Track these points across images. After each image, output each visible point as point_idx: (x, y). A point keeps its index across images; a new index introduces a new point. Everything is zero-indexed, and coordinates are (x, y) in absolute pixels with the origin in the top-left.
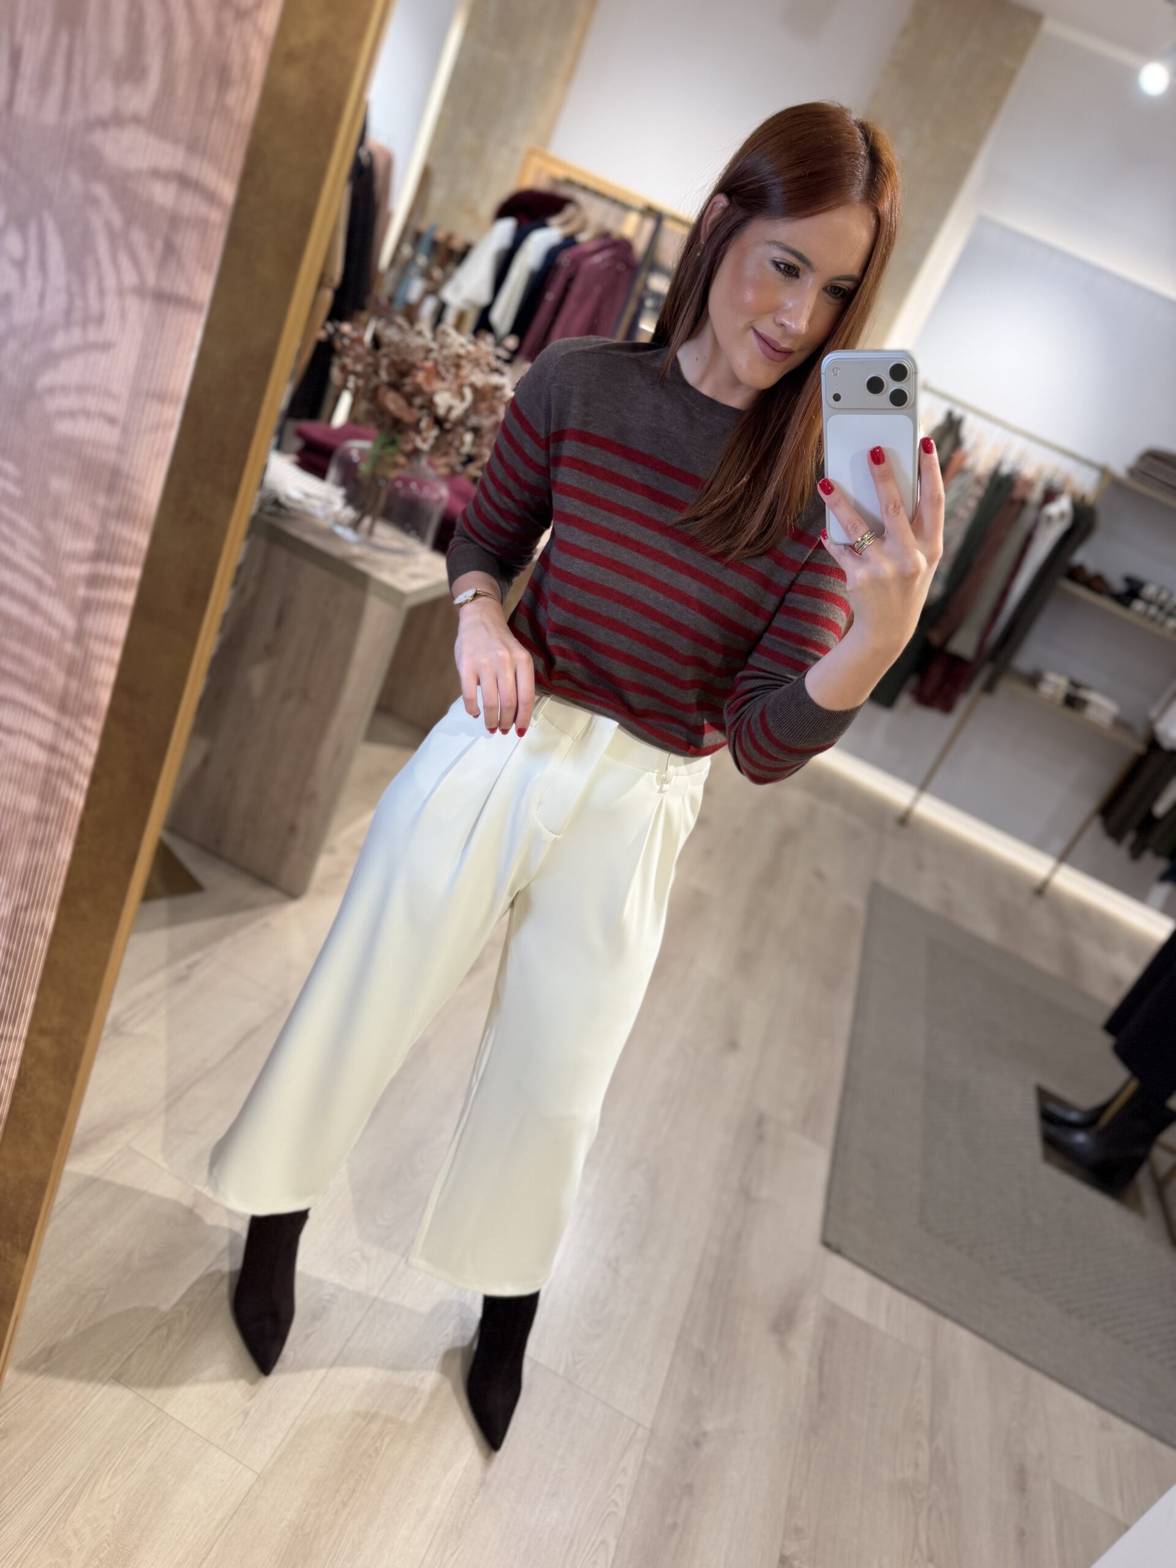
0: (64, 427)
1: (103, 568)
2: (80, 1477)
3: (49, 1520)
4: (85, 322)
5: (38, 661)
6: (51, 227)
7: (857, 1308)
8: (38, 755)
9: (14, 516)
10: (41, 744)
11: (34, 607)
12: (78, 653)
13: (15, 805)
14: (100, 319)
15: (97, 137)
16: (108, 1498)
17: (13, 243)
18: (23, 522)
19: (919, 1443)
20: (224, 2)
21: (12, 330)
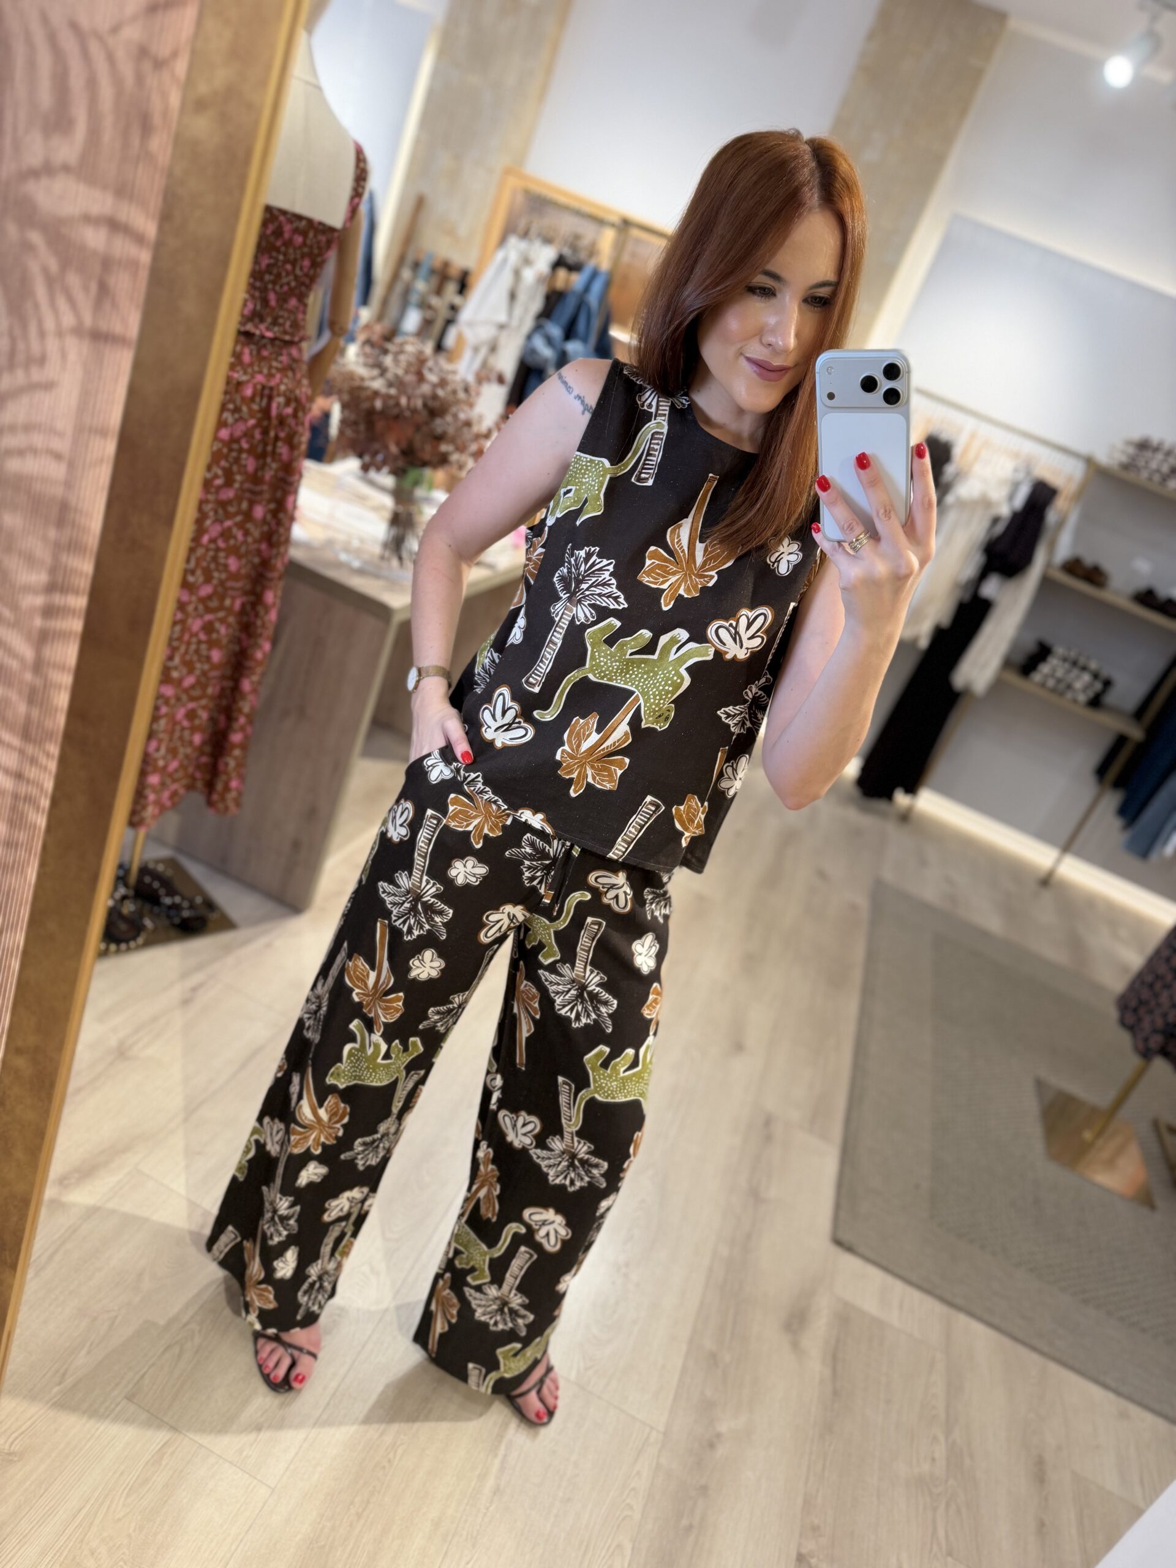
0: (14, 465)
1: (58, 599)
2: (95, 1497)
3: (65, 1541)
4: (29, 363)
7: (870, 1306)
10: (7, 772)
12: (39, 682)
14: (42, 360)
15: (30, 187)
16: (124, 1517)
19: (935, 1439)
20: (143, 52)
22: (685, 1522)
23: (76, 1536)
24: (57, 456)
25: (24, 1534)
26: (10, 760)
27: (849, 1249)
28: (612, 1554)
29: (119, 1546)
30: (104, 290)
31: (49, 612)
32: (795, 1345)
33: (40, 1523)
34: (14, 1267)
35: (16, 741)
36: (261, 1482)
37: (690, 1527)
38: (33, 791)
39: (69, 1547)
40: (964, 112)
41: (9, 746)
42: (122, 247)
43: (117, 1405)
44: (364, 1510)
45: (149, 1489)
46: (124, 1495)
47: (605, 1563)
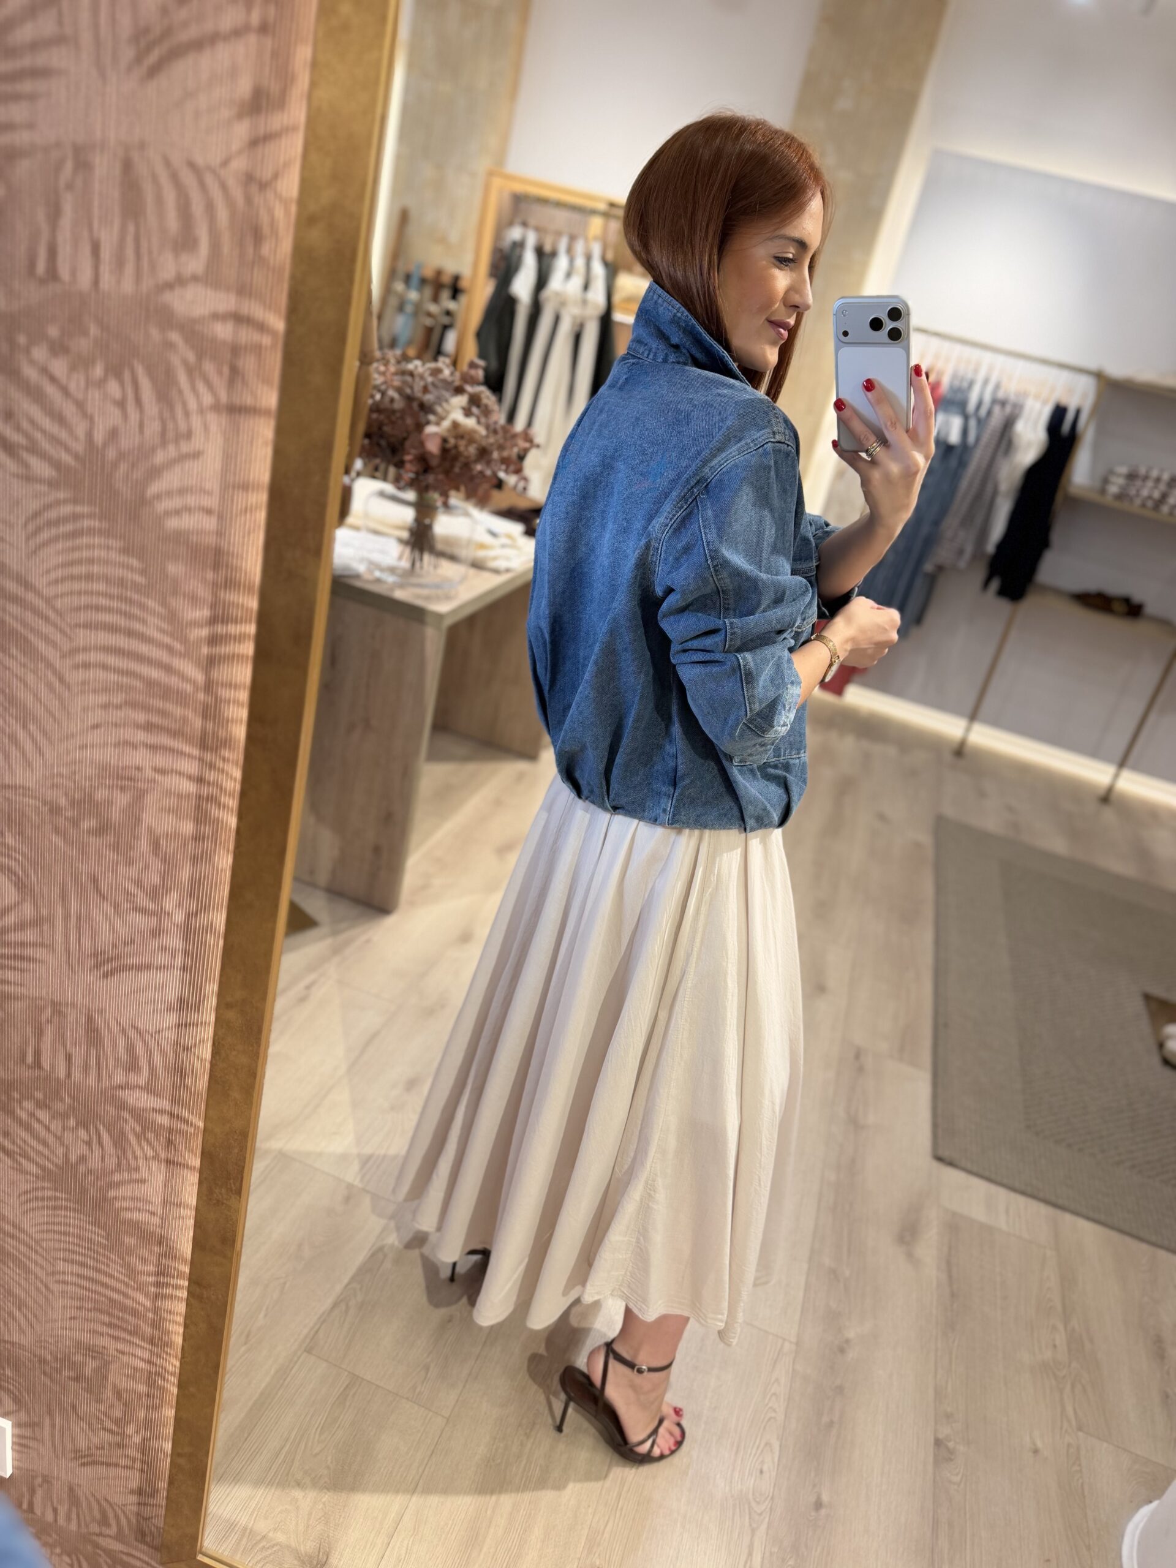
0: (173, 523)
1: (220, 629)
2: (293, 1437)
4: (178, 438)
5: (178, 711)
6: (140, 371)
7: (978, 1213)
8: (189, 787)
9: (144, 600)
10: (190, 778)
11: (168, 669)
12: (210, 700)
13: (175, 831)
14: (189, 435)
15: (167, 297)
16: (321, 1451)
17: (113, 388)
18: (150, 603)
19: (1054, 1327)
20: (249, 179)
21: (121, 456)
22: (825, 1419)
23: (282, 1471)
24: (209, 512)
26: (191, 767)
27: (951, 1164)
28: (762, 1451)
30: (235, 372)
31: (214, 640)
32: (910, 1255)
33: (248, 1463)
34: (239, 1192)
35: (196, 752)
36: (437, 1413)
37: (831, 1424)
38: (213, 790)
40: (931, 47)
41: (190, 756)
42: (246, 335)
43: (299, 1358)
45: (338, 1427)
46: (318, 1432)
47: (756, 1460)
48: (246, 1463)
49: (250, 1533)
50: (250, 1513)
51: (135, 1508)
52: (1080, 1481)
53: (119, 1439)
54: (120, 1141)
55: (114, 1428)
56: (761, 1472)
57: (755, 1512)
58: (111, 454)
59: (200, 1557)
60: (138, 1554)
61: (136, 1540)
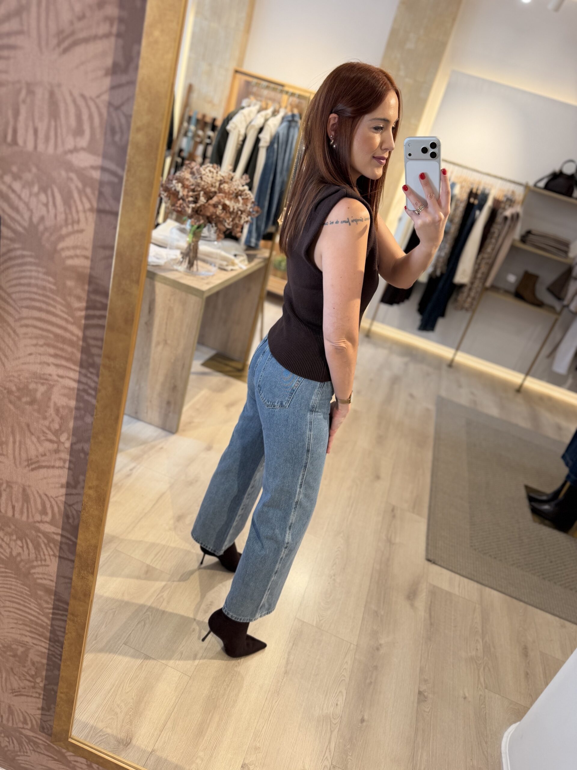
0: (70, 262)
1: (90, 312)
2: (116, 684)
3: (107, 702)
4: (73, 223)
5: (69, 349)
6: (56, 191)
7: (445, 586)
8: (74, 385)
9: (55, 297)
10: (74, 380)
11: (66, 329)
12: (85, 345)
13: (67, 405)
14: (78, 222)
15: (69, 157)
16: (129, 691)
17: (43, 197)
18: (58, 299)
19: (477, 640)
20: (110, 106)
21: (46, 229)
22: (368, 681)
23: (111, 699)
24: (87, 258)
25: (89, 700)
26: (75, 375)
27: (434, 563)
28: (338, 695)
29: (129, 702)
30: (101, 194)
31: (87, 317)
32: (412, 605)
33: (95, 695)
34: (93, 572)
35: (77, 368)
36: (185, 674)
37: (371, 682)
39: (108, 705)
40: (454, 20)
41: (74, 370)
42: (107, 178)
43: (121, 647)
44: (230, 683)
45: (138, 680)
46: (129, 682)
47: (335, 699)
48: (93, 696)
49: (94, 729)
50: (95, 719)
51: (40, 716)
52: (485, 712)
53: (33, 684)
54: (37, 547)
55: (31, 679)
56: (337, 705)
57: (333, 723)
58: (41, 228)
59: (70, 740)
60: (40, 737)
61: (40, 731)
